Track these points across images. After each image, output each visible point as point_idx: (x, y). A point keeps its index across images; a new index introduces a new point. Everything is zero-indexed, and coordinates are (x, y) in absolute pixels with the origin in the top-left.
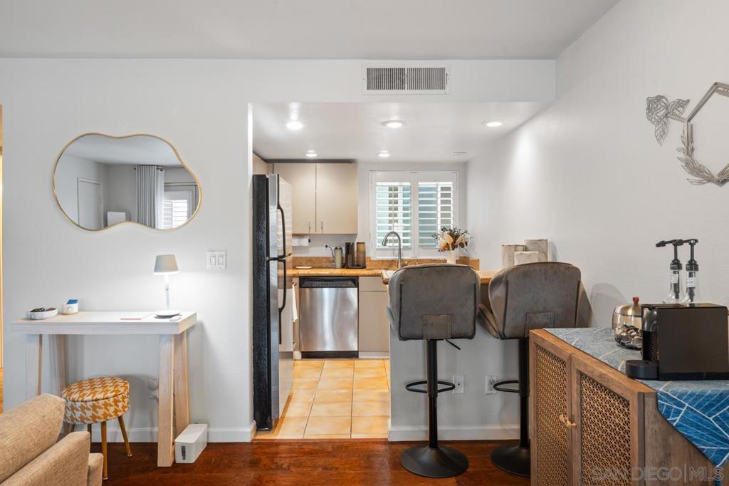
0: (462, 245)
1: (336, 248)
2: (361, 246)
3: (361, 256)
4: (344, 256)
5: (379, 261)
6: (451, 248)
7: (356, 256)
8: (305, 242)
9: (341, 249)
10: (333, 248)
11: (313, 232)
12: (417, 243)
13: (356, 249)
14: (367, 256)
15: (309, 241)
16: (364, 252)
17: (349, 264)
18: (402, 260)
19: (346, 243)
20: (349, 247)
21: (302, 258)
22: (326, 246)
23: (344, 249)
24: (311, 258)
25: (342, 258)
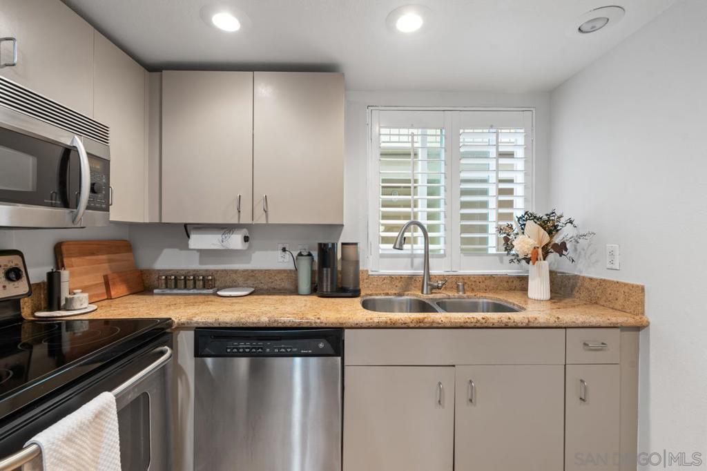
0: (561, 248)
1: (300, 255)
2: (350, 250)
3: (351, 269)
4: (316, 267)
5: (383, 278)
6: (541, 256)
7: (339, 268)
8: (235, 241)
9: (310, 255)
10: (295, 254)
11: (246, 219)
12: (457, 244)
13: (339, 256)
14: (361, 268)
15: (246, 239)
16: (357, 262)
17: (327, 287)
18: (430, 278)
19: (320, 245)
20: (326, 253)
21: (236, 271)
22: (284, 250)
23: (315, 254)
24: (253, 271)
25: (313, 272)
